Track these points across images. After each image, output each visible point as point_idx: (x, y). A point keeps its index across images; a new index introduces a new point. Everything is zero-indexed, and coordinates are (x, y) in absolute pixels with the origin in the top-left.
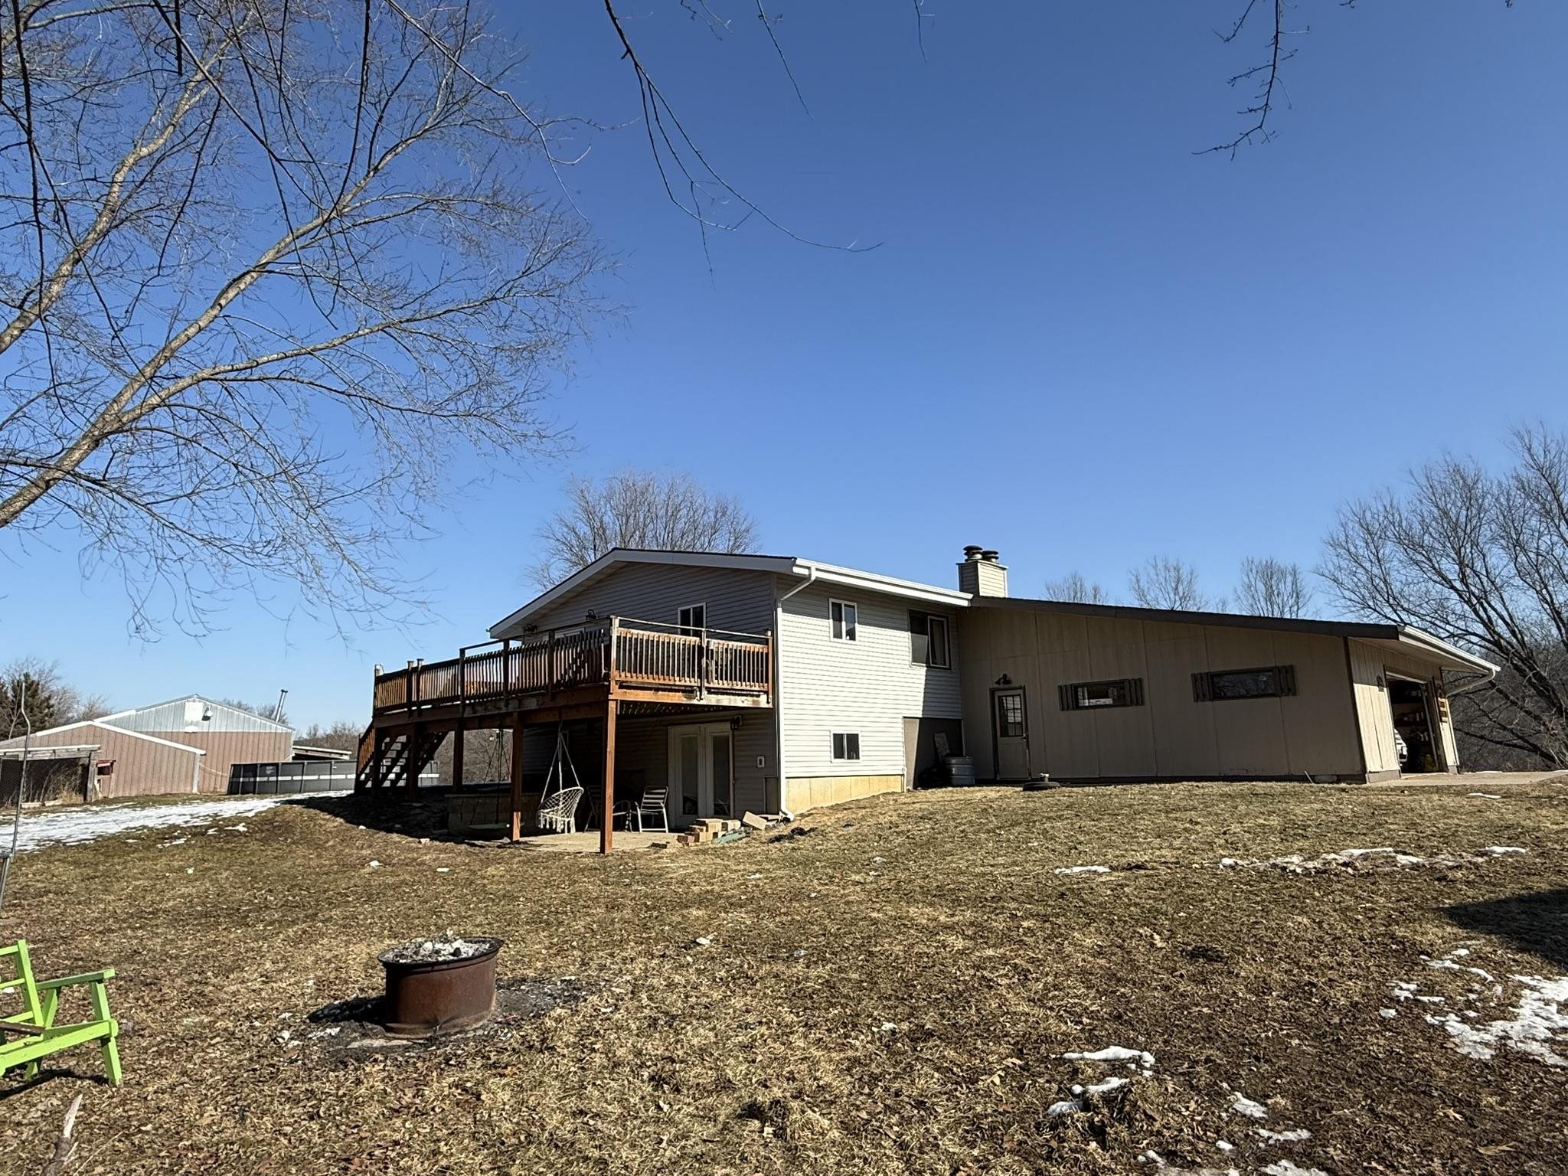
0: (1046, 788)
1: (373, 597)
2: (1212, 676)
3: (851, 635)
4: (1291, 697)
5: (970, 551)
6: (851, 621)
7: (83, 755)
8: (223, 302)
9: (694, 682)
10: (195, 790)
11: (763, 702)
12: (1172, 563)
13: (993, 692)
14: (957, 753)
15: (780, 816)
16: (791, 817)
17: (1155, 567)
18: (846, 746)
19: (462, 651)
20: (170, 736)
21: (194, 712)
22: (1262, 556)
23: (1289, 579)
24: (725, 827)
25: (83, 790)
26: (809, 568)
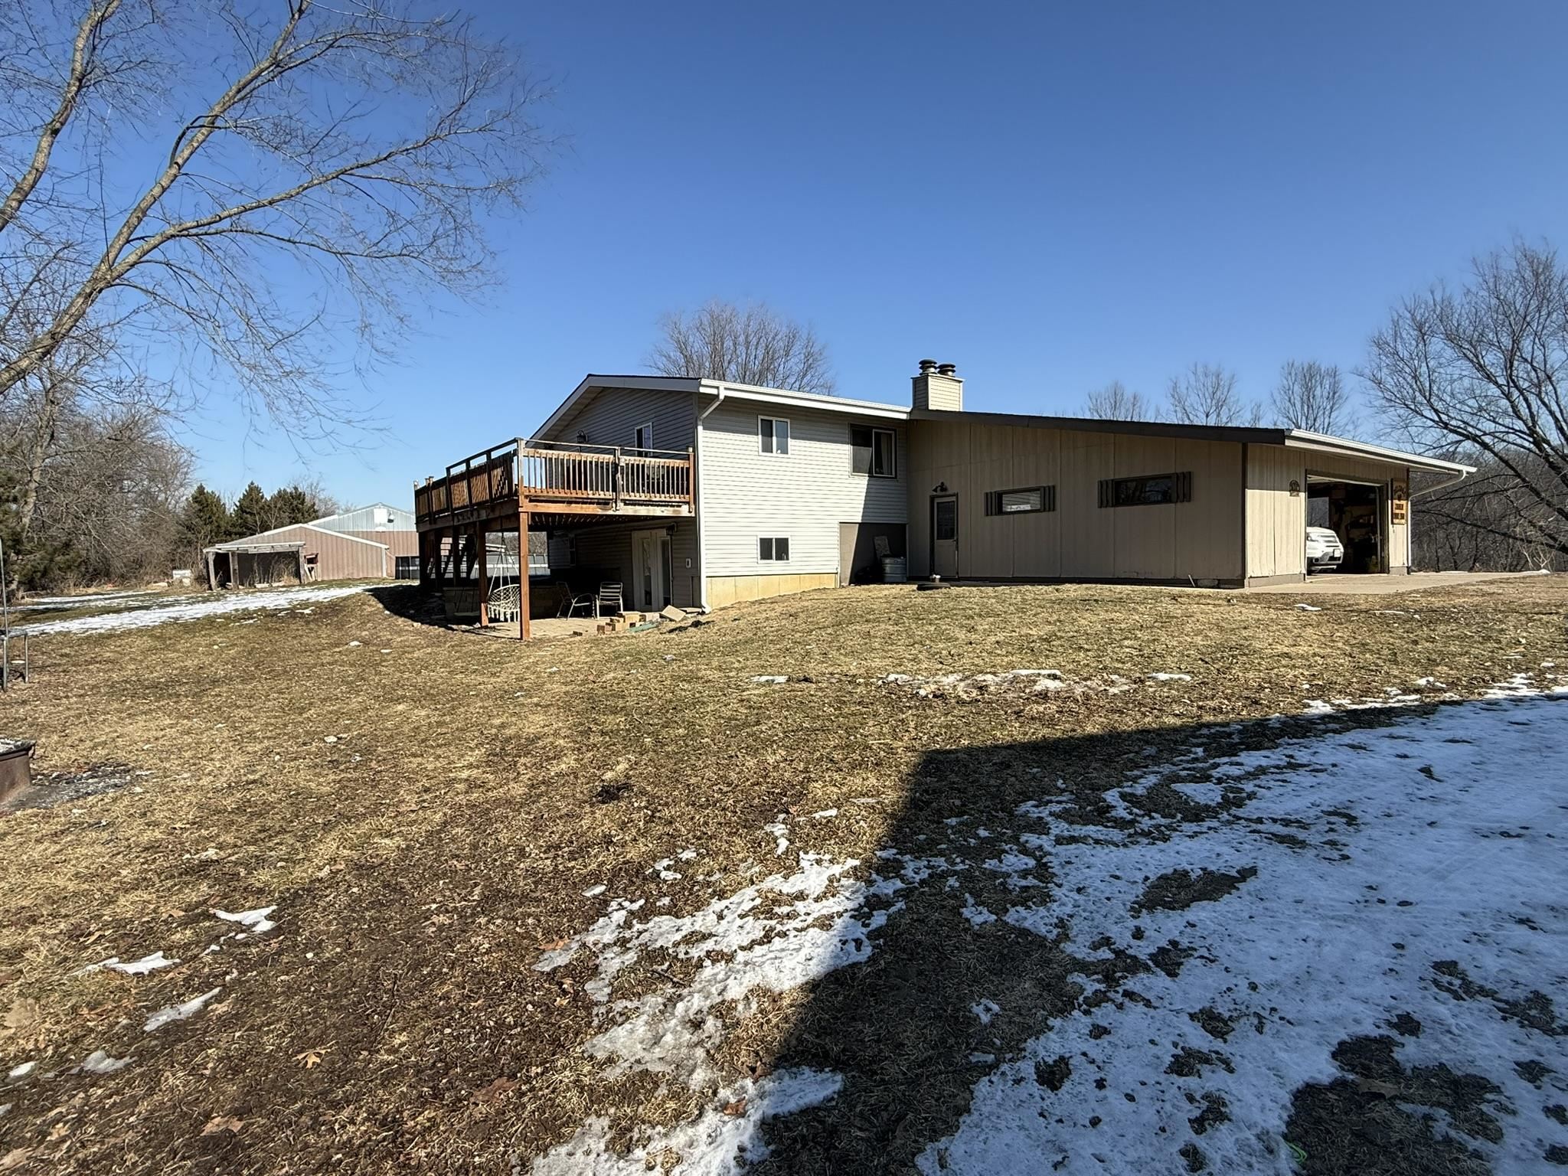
0: (937, 588)
2: (1118, 484)
3: (784, 450)
4: (1186, 504)
5: (925, 365)
6: (783, 436)
7: (294, 549)
8: (180, 161)
9: (609, 495)
10: (385, 575)
11: (684, 511)
13: (932, 498)
14: (894, 554)
15: (700, 610)
16: (707, 610)
17: (1195, 373)
18: (775, 549)
21: (381, 516)
22: (1302, 359)
23: (1327, 383)
24: (643, 618)
25: (297, 575)
26: (718, 388)
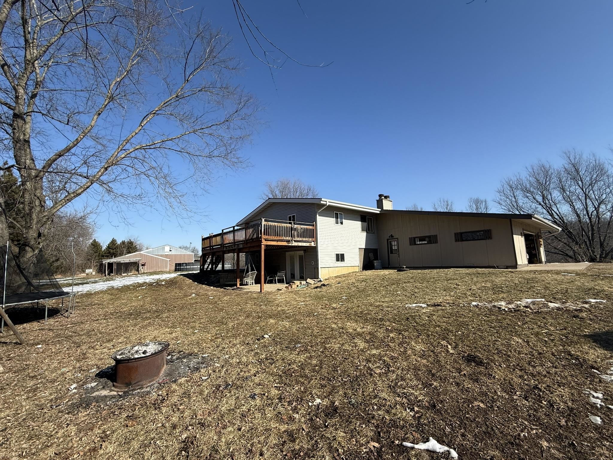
0: (404, 271)
1: (190, 214)
2: (461, 234)
3: (342, 223)
4: (490, 240)
5: (380, 196)
6: (341, 219)
7: (137, 261)
8: (143, 125)
9: (290, 238)
10: (168, 270)
11: (313, 244)
12: (446, 200)
13: (388, 240)
14: (376, 259)
15: (319, 280)
16: (322, 280)
17: (440, 201)
18: (340, 258)
19: (223, 230)
20: (162, 256)
21: (167, 249)
22: (475, 197)
23: (484, 203)
24: (301, 283)
25: (138, 270)
26: (326, 202)
